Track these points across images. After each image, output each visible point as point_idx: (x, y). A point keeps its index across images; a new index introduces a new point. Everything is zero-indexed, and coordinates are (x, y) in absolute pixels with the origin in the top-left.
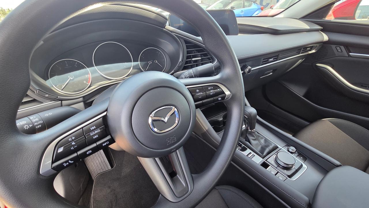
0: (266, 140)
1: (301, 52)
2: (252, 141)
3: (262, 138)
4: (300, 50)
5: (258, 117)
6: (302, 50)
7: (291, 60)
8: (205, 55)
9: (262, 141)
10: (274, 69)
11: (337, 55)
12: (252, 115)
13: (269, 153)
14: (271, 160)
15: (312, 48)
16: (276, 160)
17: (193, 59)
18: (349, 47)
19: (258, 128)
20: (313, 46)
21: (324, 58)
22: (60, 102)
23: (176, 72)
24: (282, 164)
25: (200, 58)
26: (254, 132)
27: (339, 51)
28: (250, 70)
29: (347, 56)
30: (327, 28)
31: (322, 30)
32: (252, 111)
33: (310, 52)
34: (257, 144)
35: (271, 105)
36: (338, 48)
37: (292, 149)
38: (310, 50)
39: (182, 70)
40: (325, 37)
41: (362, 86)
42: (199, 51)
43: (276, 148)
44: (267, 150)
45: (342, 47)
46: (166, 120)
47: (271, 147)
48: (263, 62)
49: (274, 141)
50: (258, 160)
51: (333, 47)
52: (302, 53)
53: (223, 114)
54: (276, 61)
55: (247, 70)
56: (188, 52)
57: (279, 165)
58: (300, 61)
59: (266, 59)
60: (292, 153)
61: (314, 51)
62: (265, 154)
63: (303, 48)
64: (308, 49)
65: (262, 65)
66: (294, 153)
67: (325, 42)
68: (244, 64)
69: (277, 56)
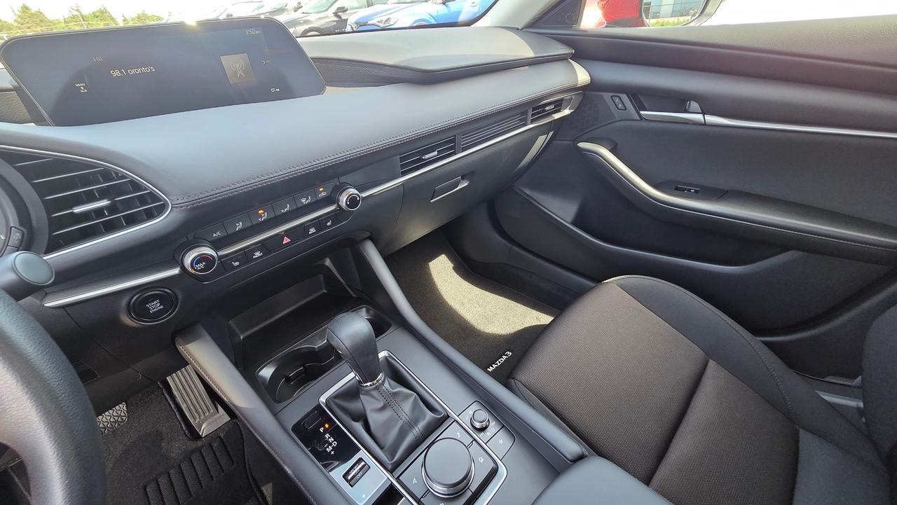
0: (417, 402)
1: (530, 118)
2: (374, 416)
3: (407, 397)
4: (525, 113)
6: (530, 112)
7: (509, 143)
11: (617, 119)
13: (412, 448)
14: (413, 473)
15: (558, 106)
18: (640, 96)
20: (562, 100)
21: (595, 127)
26: (376, 388)
27: (620, 106)
28: (353, 202)
29: (638, 118)
30: (584, 50)
31: (573, 57)
33: (557, 116)
34: (387, 423)
35: (514, 248)
36: (617, 100)
37: (481, 420)
38: (559, 111)
40: (582, 76)
41: (677, 189)
44: (407, 441)
45: (624, 97)
47: (421, 427)
51: (607, 96)
52: (532, 121)
54: (454, 153)
55: (343, 200)
58: (541, 140)
61: (566, 112)
62: (398, 455)
63: (533, 110)
64: (547, 108)
65: (404, 174)
66: (486, 427)
67: (585, 88)
68: (335, 182)
69: (453, 141)
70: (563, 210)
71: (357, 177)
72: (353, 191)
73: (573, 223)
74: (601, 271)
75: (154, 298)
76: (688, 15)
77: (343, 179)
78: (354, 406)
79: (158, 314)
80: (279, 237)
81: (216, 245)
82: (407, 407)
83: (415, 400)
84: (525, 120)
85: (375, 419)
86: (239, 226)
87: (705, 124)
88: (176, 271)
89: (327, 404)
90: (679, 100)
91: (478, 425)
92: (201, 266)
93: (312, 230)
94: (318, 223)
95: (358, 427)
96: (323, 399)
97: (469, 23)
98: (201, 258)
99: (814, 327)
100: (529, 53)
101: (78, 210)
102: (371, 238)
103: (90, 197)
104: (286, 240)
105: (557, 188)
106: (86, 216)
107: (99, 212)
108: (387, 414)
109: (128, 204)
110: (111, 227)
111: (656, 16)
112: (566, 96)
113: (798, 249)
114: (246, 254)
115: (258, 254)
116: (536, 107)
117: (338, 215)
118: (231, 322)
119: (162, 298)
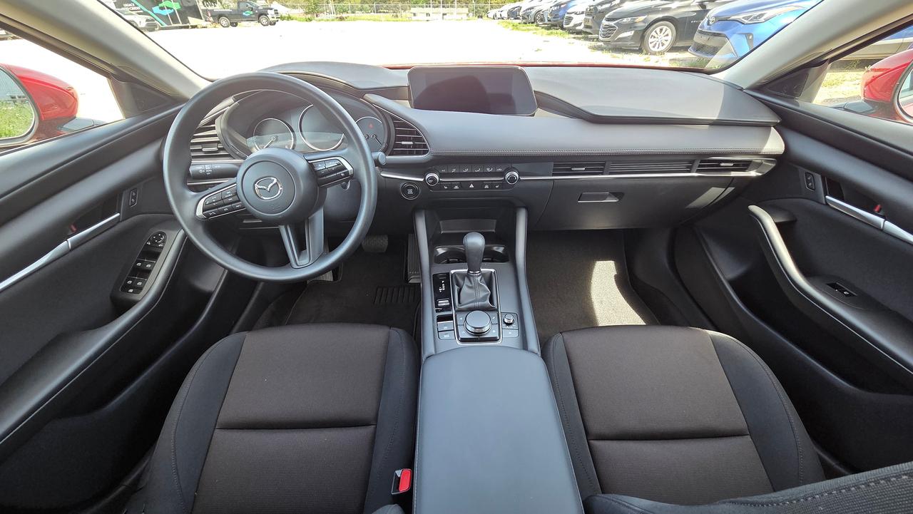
1: (696, 168)
3: (485, 291)
4: (692, 162)
6: (697, 165)
11: (804, 196)
15: (745, 165)
18: (837, 185)
25: (412, 143)
26: (472, 276)
27: (812, 185)
28: (512, 179)
29: (824, 203)
31: (777, 126)
33: (736, 174)
34: (470, 295)
36: (809, 178)
38: (740, 170)
40: (779, 146)
41: (833, 284)
44: (471, 305)
45: (819, 178)
47: (480, 303)
48: (557, 170)
51: (802, 170)
52: (698, 171)
54: (602, 174)
55: (506, 178)
56: (397, 132)
59: (567, 165)
61: (753, 173)
62: (463, 307)
63: (702, 161)
64: (722, 164)
65: (554, 175)
66: (511, 324)
67: (778, 158)
68: (509, 165)
71: (523, 167)
72: (516, 174)
73: (731, 282)
75: (412, 188)
77: (514, 165)
78: (461, 281)
79: (411, 195)
80: (470, 183)
81: (441, 176)
82: (482, 294)
83: (487, 295)
84: (691, 168)
85: (465, 289)
86: (454, 171)
87: (882, 230)
88: (422, 180)
89: (452, 275)
91: (506, 321)
92: (431, 181)
93: (487, 187)
94: (492, 184)
95: (456, 288)
96: (452, 272)
97: (709, 73)
98: (432, 178)
101: (403, 143)
102: (526, 208)
103: (409, 140)
104: (472, 186)
107: (410, 145)
108: (470, 291)
109: (419, 146)
110: (411, 153)
112: (756, 159)
114: (451, 185)
115: (456, 187)
117: (503, 184)
118: (441, 222)
119: (414, 190)
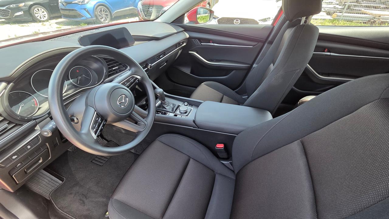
0: (173, 104)
2: (166, 107)
3: (171, 104)
4: (177, 45)
5: (165, 93)
7: (174, 53)
8: (120, 64)
9: (172, 105)
10: (166, 61)
11: (196, 45)
12: (161, 93)
13: (176, 110)
14: (178, 112)
15: (183, 43)
16: (180, 112)
17: (113, 69)
18: (201, 40)
19: (167, 99)
21: (192, 48)
22: (35, 121)
23: (104, 80)
24: (183, 112)
25: (118, 67)
26: (166, 102)
27: (197, 42)
28: (151, 67)
29: (201, 45)
30: (187, 29)
31: (184, 31)
32: (160, 90)
33: (183, 45)
34: (169, 108)
35: (175, 84)
37: (186, 103)
38: (183, 44)
39: (108, 78)
40: (187, 36)
41: (212, 61)
42: (115, 63)
43: (179, 106)
44: (175, 109)
45: (197, 40)
46: (123, 101)
47: (176, 106)
48: (157, 59)
49: (177, 103)
50: (171, 115)
51: (193, 40)
52: (178, 47)
53: (144, 99)
54: (165, 56)
55: (149, 67)
56: (108, 65)
57: (181, 113)
58: (180, 51)
59: (158, 56)
60: (186, 105)
61: (185, 44)
62: (174, 111)
64: (181, 44)
65: (157, 61)
67: (188, 38)
68: (146, 63)
69: (164, 53)
70: (187, 71)
71: (149, 62)
73: (190, 73)
74: (200, 82)
76: (207, 13)
84: (177, 47)
87: (214, 46)
90: (209, 41)
99: (240, 87)
100: (175, 31)
105: (185, 65)
106: (115, 70)
107: (117, 69)
109: (121, 67)
110: (117, 72)
111: (200, 14)
112: (184, 41)
113: (235, 70)
116: (179, 44)
